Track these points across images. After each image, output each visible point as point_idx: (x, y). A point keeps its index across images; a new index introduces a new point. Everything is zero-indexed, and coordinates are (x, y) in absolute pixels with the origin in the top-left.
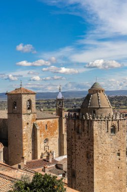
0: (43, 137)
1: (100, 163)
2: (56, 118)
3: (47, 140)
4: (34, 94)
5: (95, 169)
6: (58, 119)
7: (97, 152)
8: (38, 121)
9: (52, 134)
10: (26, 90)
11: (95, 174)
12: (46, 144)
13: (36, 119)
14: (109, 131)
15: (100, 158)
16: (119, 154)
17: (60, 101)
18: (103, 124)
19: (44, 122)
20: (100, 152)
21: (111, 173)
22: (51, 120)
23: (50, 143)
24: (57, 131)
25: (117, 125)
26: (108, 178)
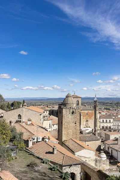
0: (85, 119)
1: (66, 126)
2: (93, 110)
3: (87, 121)
4: (81, 98)
5: (63, 128)
6: (94, 111)
7: (64, 121)
8: (82, 111)
9: (90, 118)
10: (76, 96)
11: (63, 130)
12: (87, 123)
13: (81, 110)
14: (71, 113)
15: (66, 124)
16: (75, 123)
17: (95, 102)
18: (68, 110)
19: (86, 112)
20: (66, 121)
21: (71, 131)
22: (90, 111)
23: (89, 122)
24: (93, 117)
25: (75, 111)
26: (70, 133)
